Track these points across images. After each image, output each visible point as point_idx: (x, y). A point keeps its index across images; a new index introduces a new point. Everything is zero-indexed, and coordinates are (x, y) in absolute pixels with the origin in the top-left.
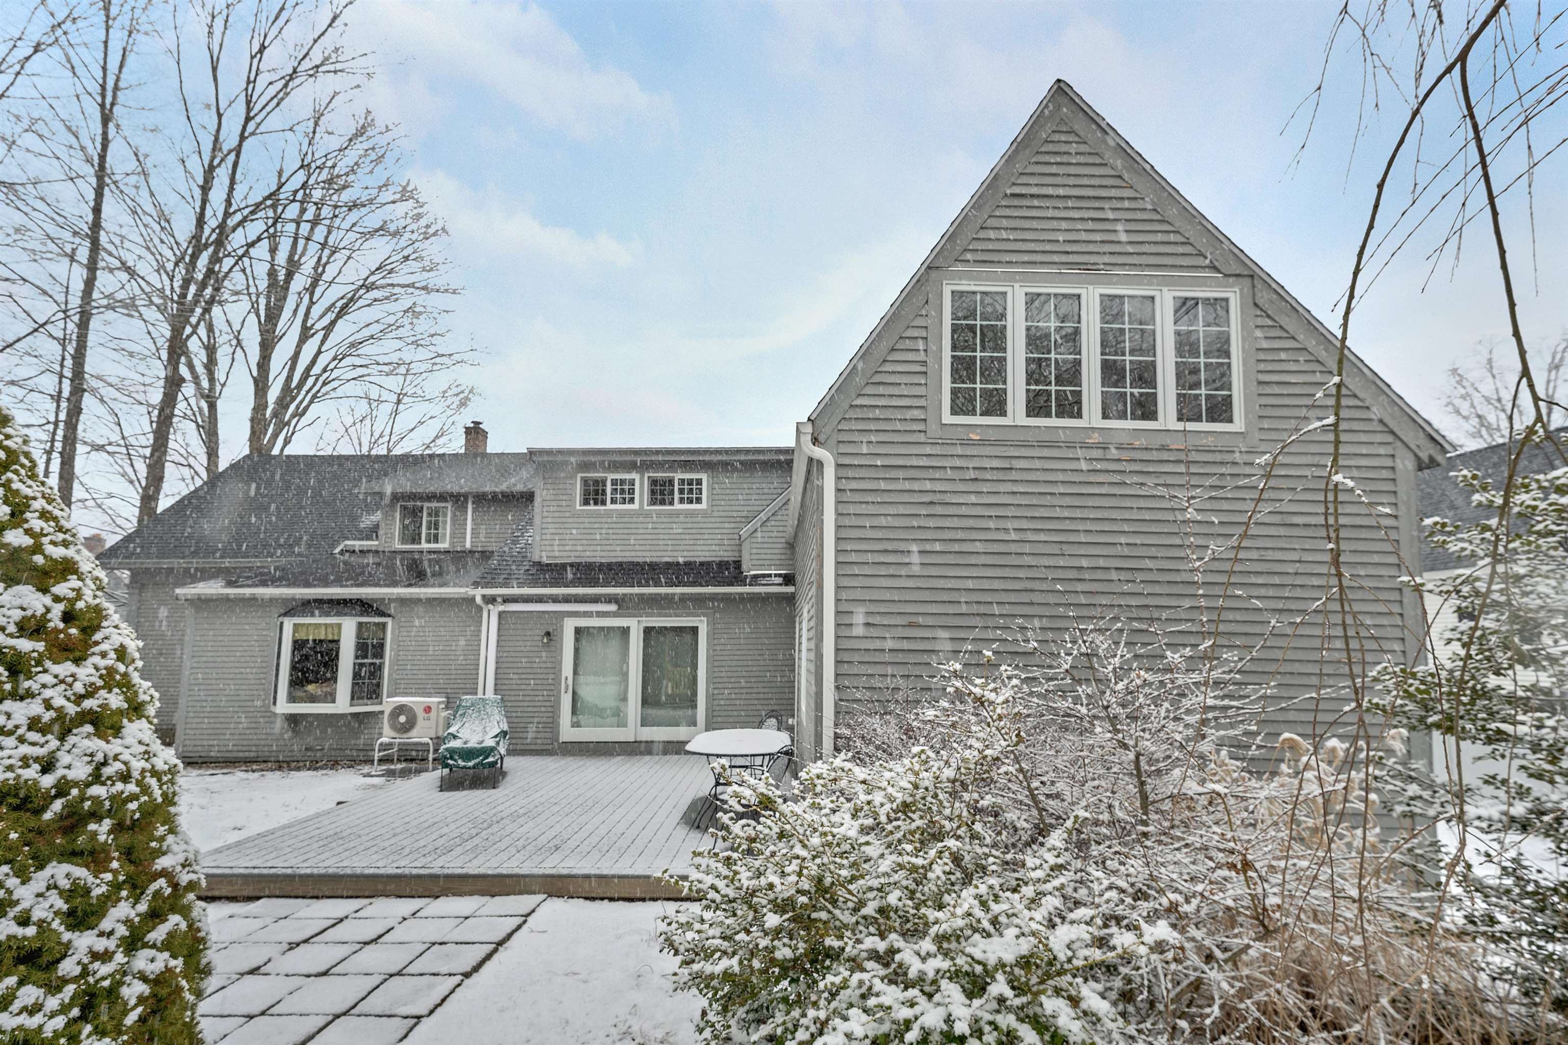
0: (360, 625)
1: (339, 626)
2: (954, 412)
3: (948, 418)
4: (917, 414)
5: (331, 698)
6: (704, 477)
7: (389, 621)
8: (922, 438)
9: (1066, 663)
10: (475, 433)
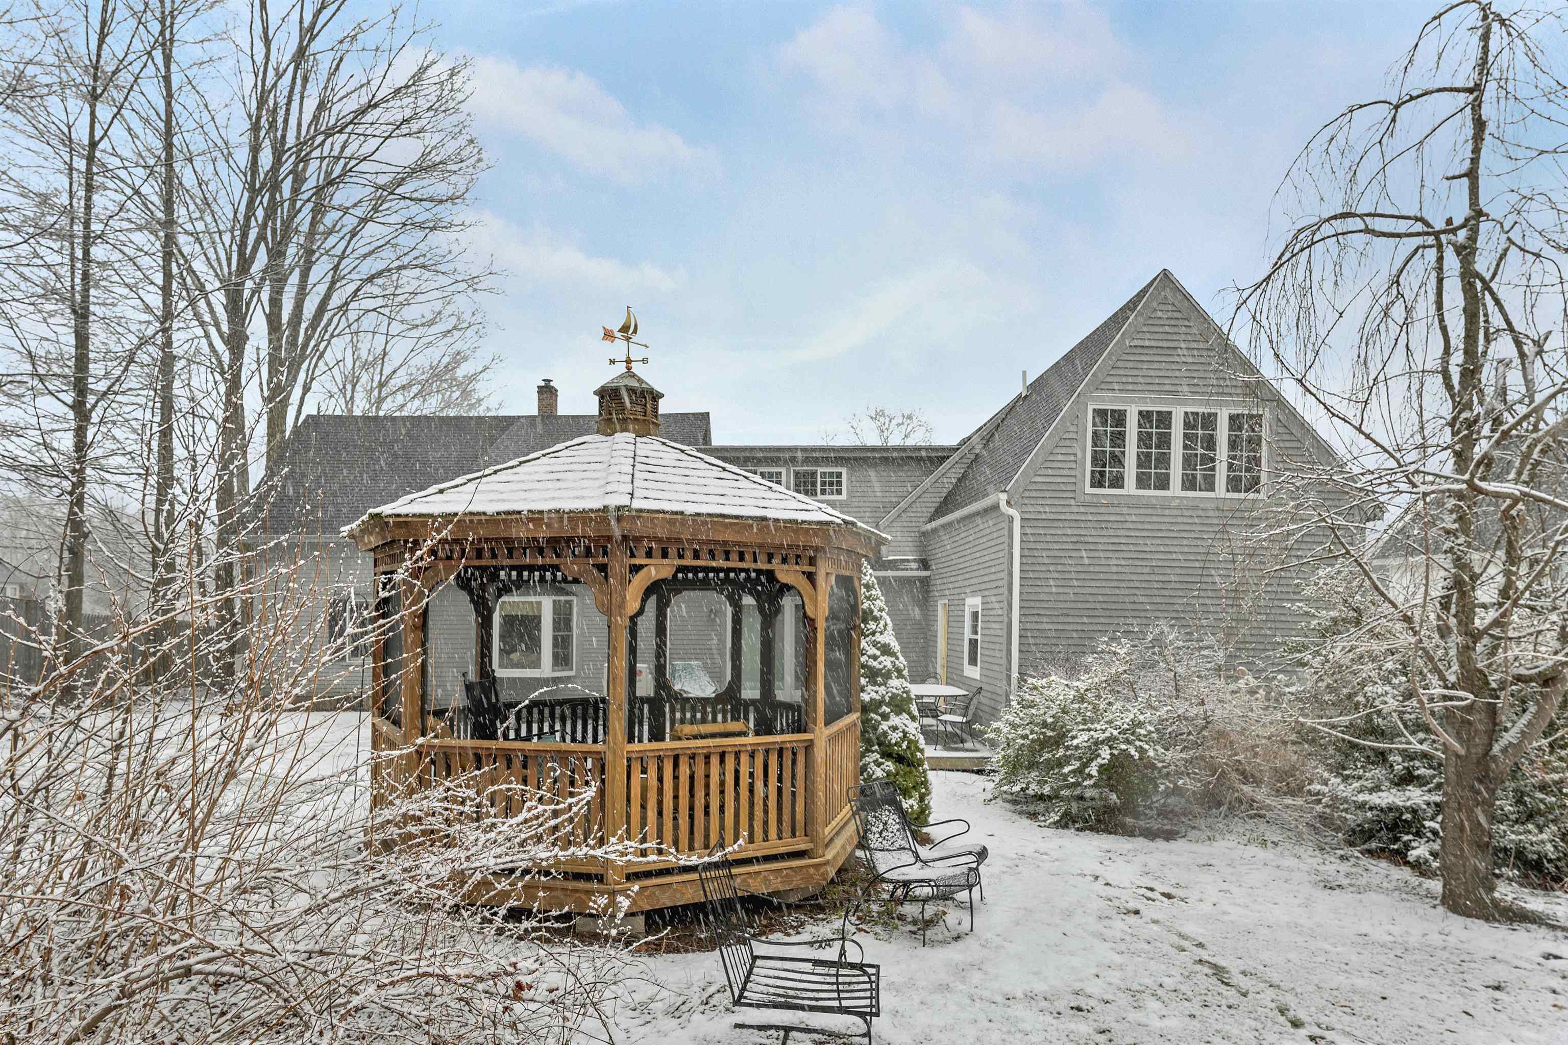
0: (554, 601)
1: (539, 604)
2: (1092, 486)
3: (1089, 490)
4: (1070, 487)
5: (536, 664)
6: (844, 471)
7: (574, 598)
8: (1072, 502)
9: (1150, 637)
10: (547, 391)
